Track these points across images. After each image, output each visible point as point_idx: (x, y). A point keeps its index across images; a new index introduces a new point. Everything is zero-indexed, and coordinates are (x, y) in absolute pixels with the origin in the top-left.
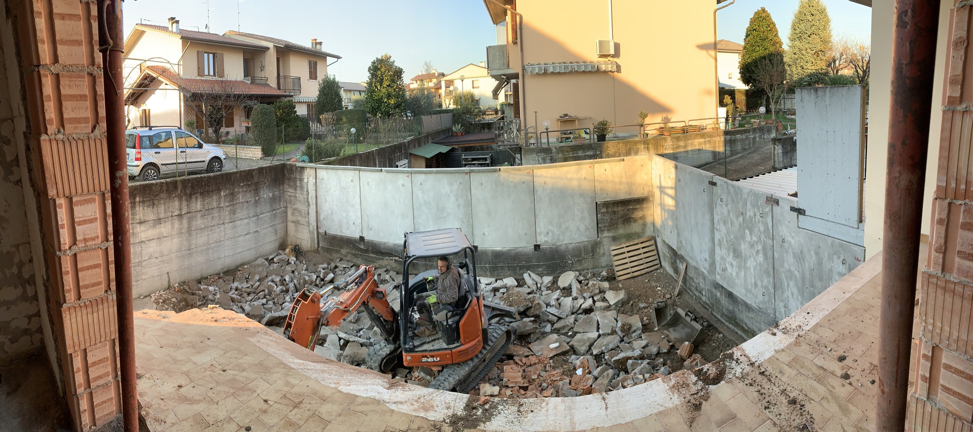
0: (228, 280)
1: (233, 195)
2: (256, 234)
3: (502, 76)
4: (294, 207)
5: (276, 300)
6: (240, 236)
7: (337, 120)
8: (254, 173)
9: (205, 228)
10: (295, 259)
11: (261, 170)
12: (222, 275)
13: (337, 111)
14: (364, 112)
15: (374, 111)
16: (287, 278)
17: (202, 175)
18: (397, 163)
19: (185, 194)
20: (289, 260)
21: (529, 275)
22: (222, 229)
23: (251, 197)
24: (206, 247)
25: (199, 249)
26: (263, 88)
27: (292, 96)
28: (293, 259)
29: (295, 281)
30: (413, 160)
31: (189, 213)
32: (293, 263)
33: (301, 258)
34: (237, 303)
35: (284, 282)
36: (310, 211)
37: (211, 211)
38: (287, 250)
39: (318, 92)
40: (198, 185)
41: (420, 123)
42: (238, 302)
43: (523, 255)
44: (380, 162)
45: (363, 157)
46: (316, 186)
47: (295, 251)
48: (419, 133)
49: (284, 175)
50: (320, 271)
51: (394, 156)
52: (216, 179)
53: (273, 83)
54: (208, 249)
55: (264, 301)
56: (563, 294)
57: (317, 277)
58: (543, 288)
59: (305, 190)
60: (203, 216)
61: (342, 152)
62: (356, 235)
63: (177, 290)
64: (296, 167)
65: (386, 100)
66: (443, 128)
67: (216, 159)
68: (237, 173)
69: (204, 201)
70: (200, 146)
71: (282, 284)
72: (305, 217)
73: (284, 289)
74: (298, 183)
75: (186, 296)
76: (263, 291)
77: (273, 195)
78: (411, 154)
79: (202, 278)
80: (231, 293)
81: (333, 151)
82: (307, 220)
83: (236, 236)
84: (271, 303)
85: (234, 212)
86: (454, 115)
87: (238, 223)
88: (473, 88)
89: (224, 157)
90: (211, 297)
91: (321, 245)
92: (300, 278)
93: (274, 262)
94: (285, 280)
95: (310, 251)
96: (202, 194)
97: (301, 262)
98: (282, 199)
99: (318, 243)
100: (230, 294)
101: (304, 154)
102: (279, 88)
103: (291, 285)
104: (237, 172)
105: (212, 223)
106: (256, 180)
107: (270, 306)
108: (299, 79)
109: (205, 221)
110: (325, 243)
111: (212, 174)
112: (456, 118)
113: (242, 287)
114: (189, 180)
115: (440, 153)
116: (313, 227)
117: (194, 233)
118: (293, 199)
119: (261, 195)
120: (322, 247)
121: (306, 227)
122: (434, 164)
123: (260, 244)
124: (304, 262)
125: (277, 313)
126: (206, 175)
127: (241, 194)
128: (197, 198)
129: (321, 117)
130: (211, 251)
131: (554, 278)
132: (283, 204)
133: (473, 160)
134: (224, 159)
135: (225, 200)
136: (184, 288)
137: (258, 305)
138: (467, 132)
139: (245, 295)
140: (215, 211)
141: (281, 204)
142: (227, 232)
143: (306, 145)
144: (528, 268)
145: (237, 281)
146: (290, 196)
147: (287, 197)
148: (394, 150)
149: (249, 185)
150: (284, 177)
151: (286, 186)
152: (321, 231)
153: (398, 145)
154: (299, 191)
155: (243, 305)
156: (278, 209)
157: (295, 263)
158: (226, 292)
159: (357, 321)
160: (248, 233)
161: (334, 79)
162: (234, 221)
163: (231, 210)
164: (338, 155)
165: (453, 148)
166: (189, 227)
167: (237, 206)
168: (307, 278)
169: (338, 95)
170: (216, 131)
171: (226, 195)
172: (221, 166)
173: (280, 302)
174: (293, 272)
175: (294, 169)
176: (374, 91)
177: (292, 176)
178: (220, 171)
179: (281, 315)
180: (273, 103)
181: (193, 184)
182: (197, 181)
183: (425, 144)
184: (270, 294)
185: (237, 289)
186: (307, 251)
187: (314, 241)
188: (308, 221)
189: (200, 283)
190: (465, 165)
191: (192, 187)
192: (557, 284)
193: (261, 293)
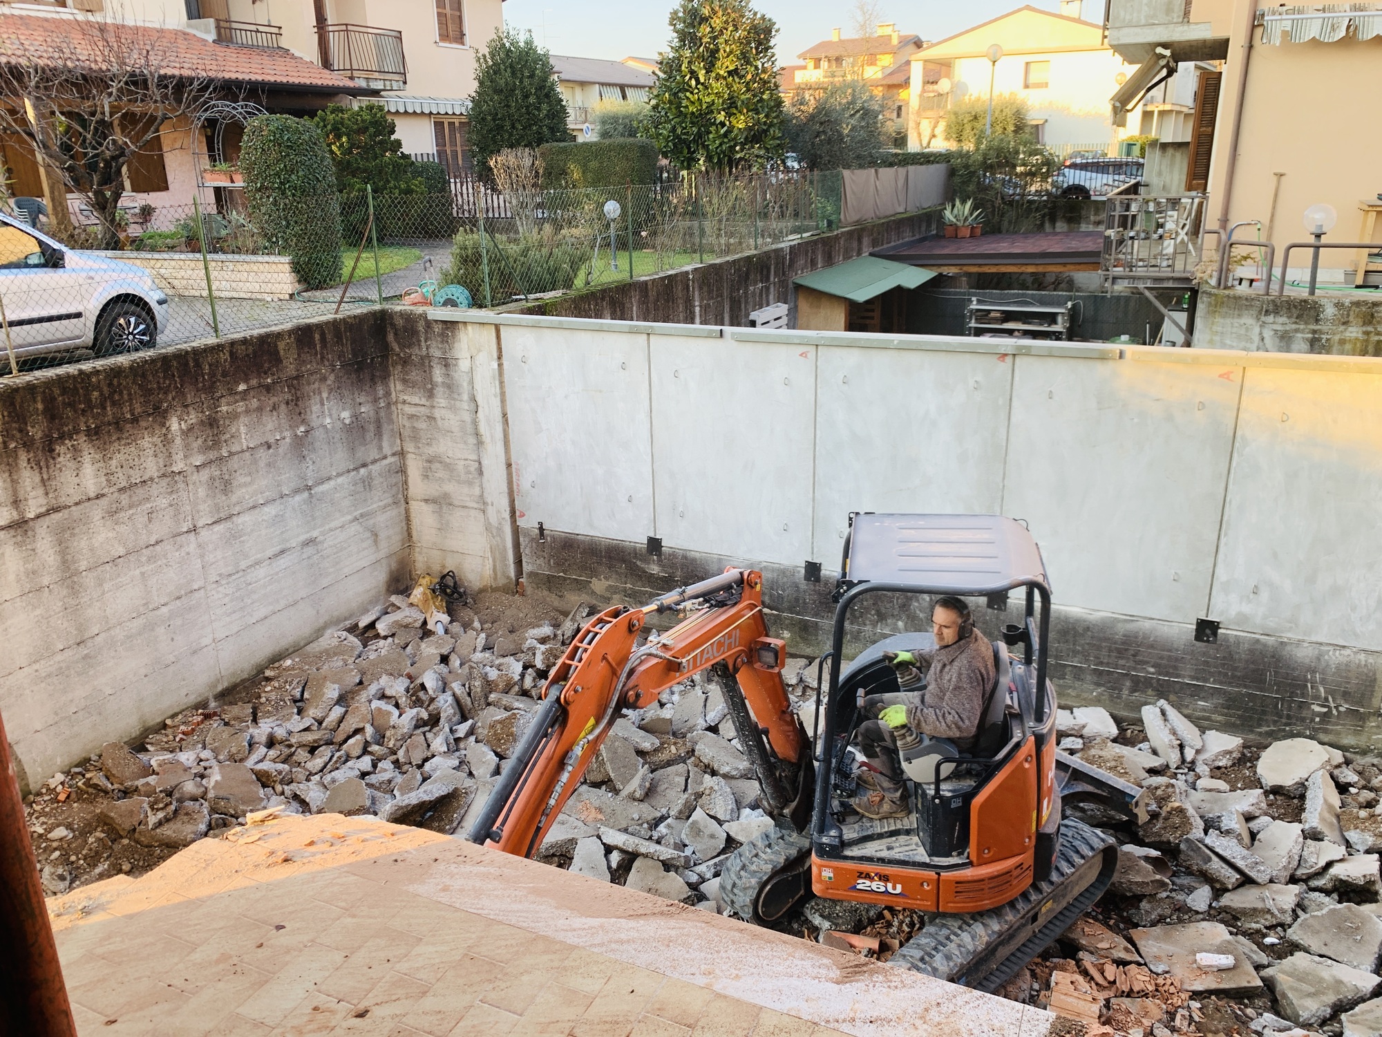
0: (240, 719)
1: (213, 426)
2: (309, 550)
3: (1159, 50)
4: (431, 451)
5: (401, 754)
6: (257, 563)
7: (548, 173)
8: (281, 345)
9: (128, 553)
10: (445, 618)
11: (304, 335)
12: (213, 704)
13: (545, 146)
14: (647, 154)
15: (684, 151)
16: (430, 680)
17: (86, 366)
18: (753, 315)
19: (28, 444)
20: (425, 623)
21: (1163, 713)
22: (192, 547)
23: (279, 428)
24: (141, 621)
25: (118, 633)
26: (266, 60)
27: (376, 93)
28: (438, 619)
29: (456, 687)
30: (804, 305)
31: (56, 509)
32: (440, 630)
33: (466, 614)
34: (279, 788)
35: (421, 694)
36: (485, 462)
37: (140, 492)
38: (418, 593)
39: (476, 84)
40: (72, 405)
41: (834, 192)
42: (282, 782)
43: (1152, 647)
44: (705, 309)
45: (652, 294)
46: (501, 383)
47: (443, 591)
48: (830, 223)
49: (385, 350)
50: (532, 650)
51: (746, 293)
52: (144, 376)
53: (303, 44)
54: (150, 627)
55: (365, 763)
56: (1270, 805)
57: (525, 667)
58: (1202, 769)
59: (465, 397)
60: (112, 513)
61: (582, 275)
62: (637, 536)
63: (62, 797)
64: (429, 324)
65: (721, 117)
66: (913, 211)
67: (127, 303)
68: (218, 348)
69: (106, 459)
70: (52, 260)
71: (418, 703)
72: (470, 483)
73: (425, 715)
74: (438, 374)
75: (102, 806)
76: (357, 731)
77: (355, 416)
78: (799, 288)
79: (147, 732)
80: (254, 757)
81: (553, 272)
82: (477, 491)
83: (243, 565)
84: (386, 765)
85: (226, 486)
86: (952, 172)
87: (246, 520)
88: (1027, 86)
89: (158, 295)
90: (190, 787)
91: (527, 568)
92: (470, 677)
93: (377, 636)
94: (423, 687)
95: (494, 590)
96: (94, 434)
97: (467, 626)
98: (386, 428)
99: (519, 562)
100: (250, 763)
101: (448, 280)
102: (326, 63)
103: (445, 704)
104: (219, 345)
105: (150, 533)
106: (290, 368)
107: (386, 776)
108: (399, 36)
109: (122, 529)
110: (540, 561)
111: (122, 360)
112: (957, 180)
113: (290, 733)
114: (30, 388)
115: (899, 289)
116: (498, 512)
117: (89, 580)
118: (422, 425)
119: (314, 420)
120: (531, 574)
121: (473, 512)
122: (877, 321)
123: (325, 583)
124: (477, 624)
125: (413, 794)
126: (99, 364)
127: (244, 420)
128: (76, 450)
129: (492, 163)
130: (161, 630)
131: (1245, 746)
132: (392, 445)
133: (1008, 316)
134: (160, 303)
135: (187, 447)
136: (88, 783)
137: (349, 780)
138: (991, 228)
139: (302, 755)
140: (155, 489)
141: (385, 444)
142: (210, 558)
143: (455, 249)
144: (1162, 691)
145: (268, 714)
146: (411, 417)
147: (403, 421)
148: (747, 274)
149: (268, 388)
150: (385, 357)
151: (396, 386)
152: (528, 523)
153: (759, 257)
154: (441, 400)
155: (301, 789)
156: (374, 462)
157: (446, 632)
158: (237, 759)
159: (649, 793)
160: (282, 552)
161: (529, 43)
162: (230, 517)
163: (212, 479)
164: (568, 284)
165: (940, 275)
166: (64, 562)
167: (234, 463)
168: (493, 674)
169: (547, 96)
170: (104, 206)
171: (190, 429)
172: (152, 328)
173: (417, 760)
174: (444, 659)
175: (421, 327)
176: (685, 88)
177: (415, 351)
178: (151, 344)
179: (426, 798)
180: (312, 115)
181: (50, 401)
182: (64, 391)
183: (847, 257)
184: (380, 738)
185: (271, 743)
186: (482, 591)
187: (504, 558)
188: (482, 496)
189: (141, 748)
190: (979, 332)
191: (52, 414)
192: (1254, 767)
193: (351, 741)
